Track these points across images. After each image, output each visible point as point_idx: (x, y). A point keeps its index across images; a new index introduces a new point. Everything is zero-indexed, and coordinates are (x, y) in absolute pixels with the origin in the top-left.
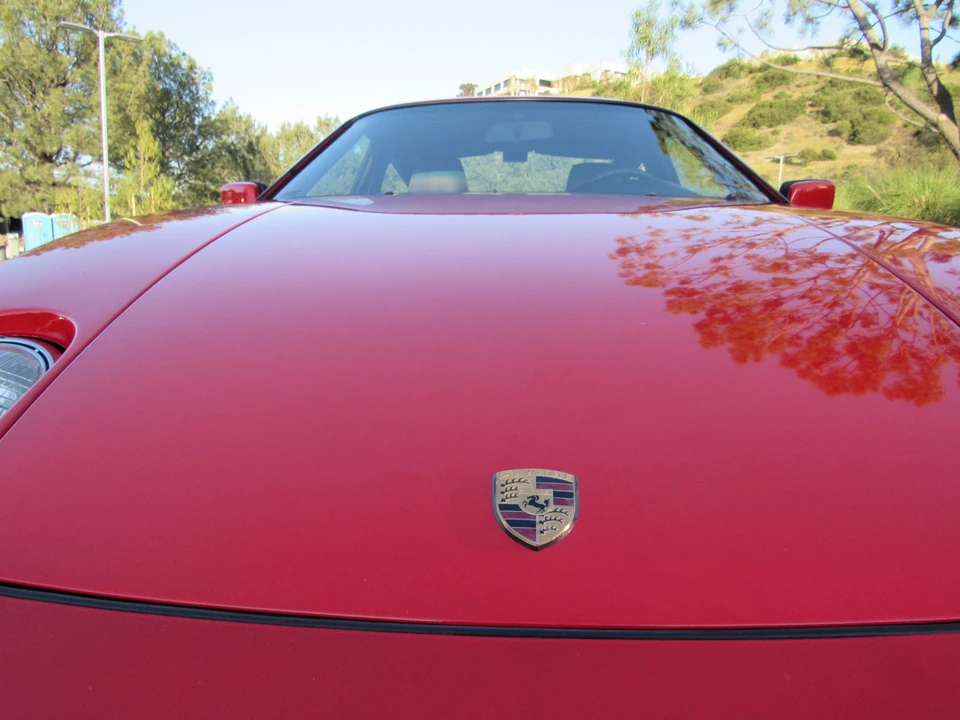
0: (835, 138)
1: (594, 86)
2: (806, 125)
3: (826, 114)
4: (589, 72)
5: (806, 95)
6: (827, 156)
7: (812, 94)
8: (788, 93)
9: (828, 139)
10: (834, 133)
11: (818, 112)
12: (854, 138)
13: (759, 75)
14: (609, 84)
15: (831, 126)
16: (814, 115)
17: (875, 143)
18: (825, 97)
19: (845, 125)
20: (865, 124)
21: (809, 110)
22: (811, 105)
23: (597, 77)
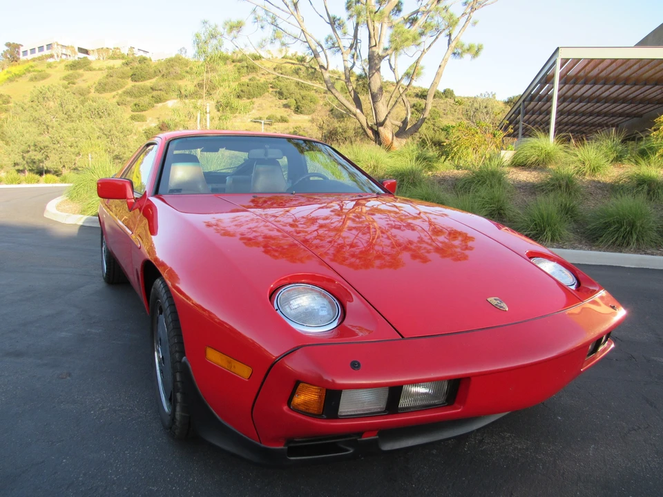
0: (287, 109)
1: (123, 58)
2: (270, 100)
3: (281, 93)
4: (119, 47)
5: (268, 80)
6: (283, 120)
7: (272, 80)
8: (258, 78)
9: (284, 109)
10: (286, 106)
11: (276, 92)
12: (298, 110)
13: (239, 64)
14: (135, 58)
15: (285, 102)
16: (273, 93)
17: (309, 114)
18: (279, 83)
19: (292, 101)
20: (303, 102)
21: (271, 90)
22: (272, 87)
23: (125, 51)
